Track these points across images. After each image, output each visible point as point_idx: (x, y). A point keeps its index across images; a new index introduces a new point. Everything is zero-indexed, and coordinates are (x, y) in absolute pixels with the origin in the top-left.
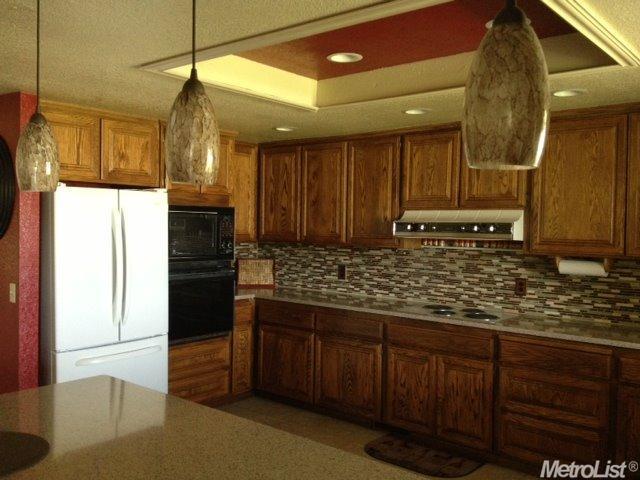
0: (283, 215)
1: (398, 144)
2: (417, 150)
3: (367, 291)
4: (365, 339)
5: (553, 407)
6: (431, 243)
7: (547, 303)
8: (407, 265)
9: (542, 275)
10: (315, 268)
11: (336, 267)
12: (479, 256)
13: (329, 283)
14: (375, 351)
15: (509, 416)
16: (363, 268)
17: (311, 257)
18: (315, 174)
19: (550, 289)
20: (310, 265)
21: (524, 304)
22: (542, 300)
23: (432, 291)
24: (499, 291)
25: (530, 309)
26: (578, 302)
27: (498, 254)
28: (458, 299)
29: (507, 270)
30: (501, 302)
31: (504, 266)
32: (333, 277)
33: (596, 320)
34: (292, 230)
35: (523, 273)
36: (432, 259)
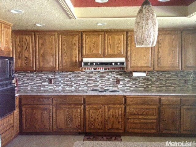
0: (26, 60)
1: (80, 35)
2: (88, 38)
3: (62, 87)
4: (76, 104)
5: (143, 115)
6: (88, 69)
7: (126, 85)
8: (78, 77)
9: (124, 77)
10: (37, 80)
11: (48, 79)
12: (105, 73)
13: (44, 86)
14: (80, 108)
15: (130, 120)
16: (60, 79)
17: (35, 76)
18: (42, 44)
19: (127, 81)
20: (35, 80)
21: (119, 86)
22: (124, 84)
23: (88, 85)
24: (111, 83)
25: (121, 88)
26: (135, 84)
27: (111, 72)
28: (98, 87)
29: (114, 76)
30: (112, 86)
31: (113, 75)
32: (46, 83)
33: (140, 89)
34: (32, 66)
35: (119, 77)
36: (88, 74)
